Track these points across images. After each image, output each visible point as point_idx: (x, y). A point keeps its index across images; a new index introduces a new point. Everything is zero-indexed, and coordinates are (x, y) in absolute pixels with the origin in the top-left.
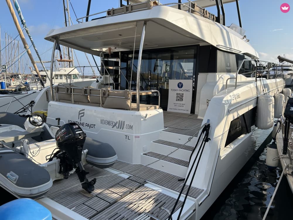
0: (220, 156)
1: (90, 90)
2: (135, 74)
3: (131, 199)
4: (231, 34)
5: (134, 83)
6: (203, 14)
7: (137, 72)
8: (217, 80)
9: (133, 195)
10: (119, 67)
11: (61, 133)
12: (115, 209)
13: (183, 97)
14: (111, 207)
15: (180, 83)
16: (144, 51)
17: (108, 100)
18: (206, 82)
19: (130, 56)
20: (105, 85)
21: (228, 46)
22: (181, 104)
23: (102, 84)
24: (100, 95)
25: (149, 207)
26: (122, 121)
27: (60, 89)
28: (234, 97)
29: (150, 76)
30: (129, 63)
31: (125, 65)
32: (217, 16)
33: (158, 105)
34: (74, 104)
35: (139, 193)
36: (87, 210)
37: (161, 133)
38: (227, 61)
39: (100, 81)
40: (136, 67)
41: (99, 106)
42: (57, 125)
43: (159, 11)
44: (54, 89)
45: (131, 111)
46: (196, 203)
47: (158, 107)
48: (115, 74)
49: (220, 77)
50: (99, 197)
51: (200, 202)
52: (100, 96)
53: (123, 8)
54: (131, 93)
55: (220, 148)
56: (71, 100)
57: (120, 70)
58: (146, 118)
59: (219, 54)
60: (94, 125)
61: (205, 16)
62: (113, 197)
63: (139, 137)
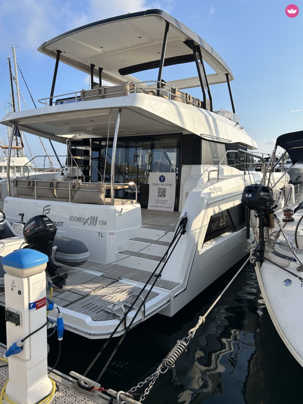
0: (199, 251)
1: (57, 183)
2: (109, 166)
3: (104, 292)
4: (219, 121)
5: (108, 177)
6: (186, 99)
7: (111, 163)
8: (202, 173)
9: (106, 289)
10: (90, 156)
11: (30, 225)
12: (88, 300)
13: (166, 193)
14: (84, 299)
15: (162, 176)
16: (119, 139)
17: (78, 194)
18: (190, 175)
19: (103, 143)
20: (72, 178)
21: (215, 136)
22: (163, 201)
23: (68, 177)
24: (69, 188)
25: (123, 298)
26: (94, 217)
27: (19, 183)
28: (214, 190)
29: (127, 168)
30: (102, 153)
31: (96, 154)
32: (203, 101)
33: (135, 199)
34: (37, 199)
35: (113, 288)
36: (59, 302)
37: (138, 230)
38: (214, 152)
39: (65, 174)
40: (111, 157)
41: (68, 201)
42: (20, 222)
43: (135, 99)
44: (12, 182)
45: (105, 205)
46: (171, 294)
47: (135, 201)
48: (84, 165)
49: (205, 169)
50: (70, 292)
51: (176, 294)
52: (69, 190)
53: (95, 90)
54: (105, 186)
55: (198, 242)
56: (33, 195)
57: (90, 159)
58: (122, 213)
59: (204, 144)
60: (62, 223)
61: (188, 101)
62: (85, 291)
63: (113, 234)
